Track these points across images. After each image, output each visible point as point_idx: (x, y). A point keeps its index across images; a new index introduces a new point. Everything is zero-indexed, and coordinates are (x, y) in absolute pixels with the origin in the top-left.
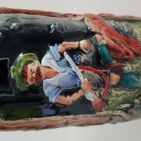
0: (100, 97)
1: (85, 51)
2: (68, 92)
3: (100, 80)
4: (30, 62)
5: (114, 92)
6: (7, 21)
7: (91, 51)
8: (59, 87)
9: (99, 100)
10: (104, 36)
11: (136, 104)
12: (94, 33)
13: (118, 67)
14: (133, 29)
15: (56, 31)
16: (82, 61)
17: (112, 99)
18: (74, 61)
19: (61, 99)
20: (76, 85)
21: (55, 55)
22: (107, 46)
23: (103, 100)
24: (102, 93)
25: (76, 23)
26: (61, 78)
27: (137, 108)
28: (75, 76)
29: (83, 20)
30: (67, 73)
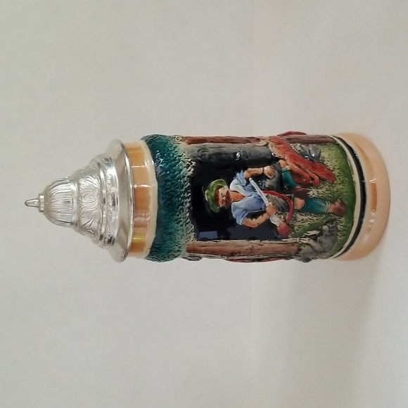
0: (285, 221)
1: (269, 176)
2: (254, 215)
3: (284, 204)
4: (221, 187)
5: (300, 217)
6: (198, 151)
7: (274, 176)
8: (246, 210)
9: (284, 224)
10: (288, 162)
11: (325, 231)
12: (278, 159)
13: (302, 192)
14: (320, 152)
15: (240, 158)
16: (267, 186)
17: (297, 224)
18: (259, 186)
19: (247, 222)
20: (261, 209)
21: (241, 181)
22: (291, 171)
23: (288, 224)
24: (287, 218)
25: (259, 148)
26: (247, 201)
27: (326, 235)
28: (261, 200)
29: (267, 145)
30: (252, 197)
